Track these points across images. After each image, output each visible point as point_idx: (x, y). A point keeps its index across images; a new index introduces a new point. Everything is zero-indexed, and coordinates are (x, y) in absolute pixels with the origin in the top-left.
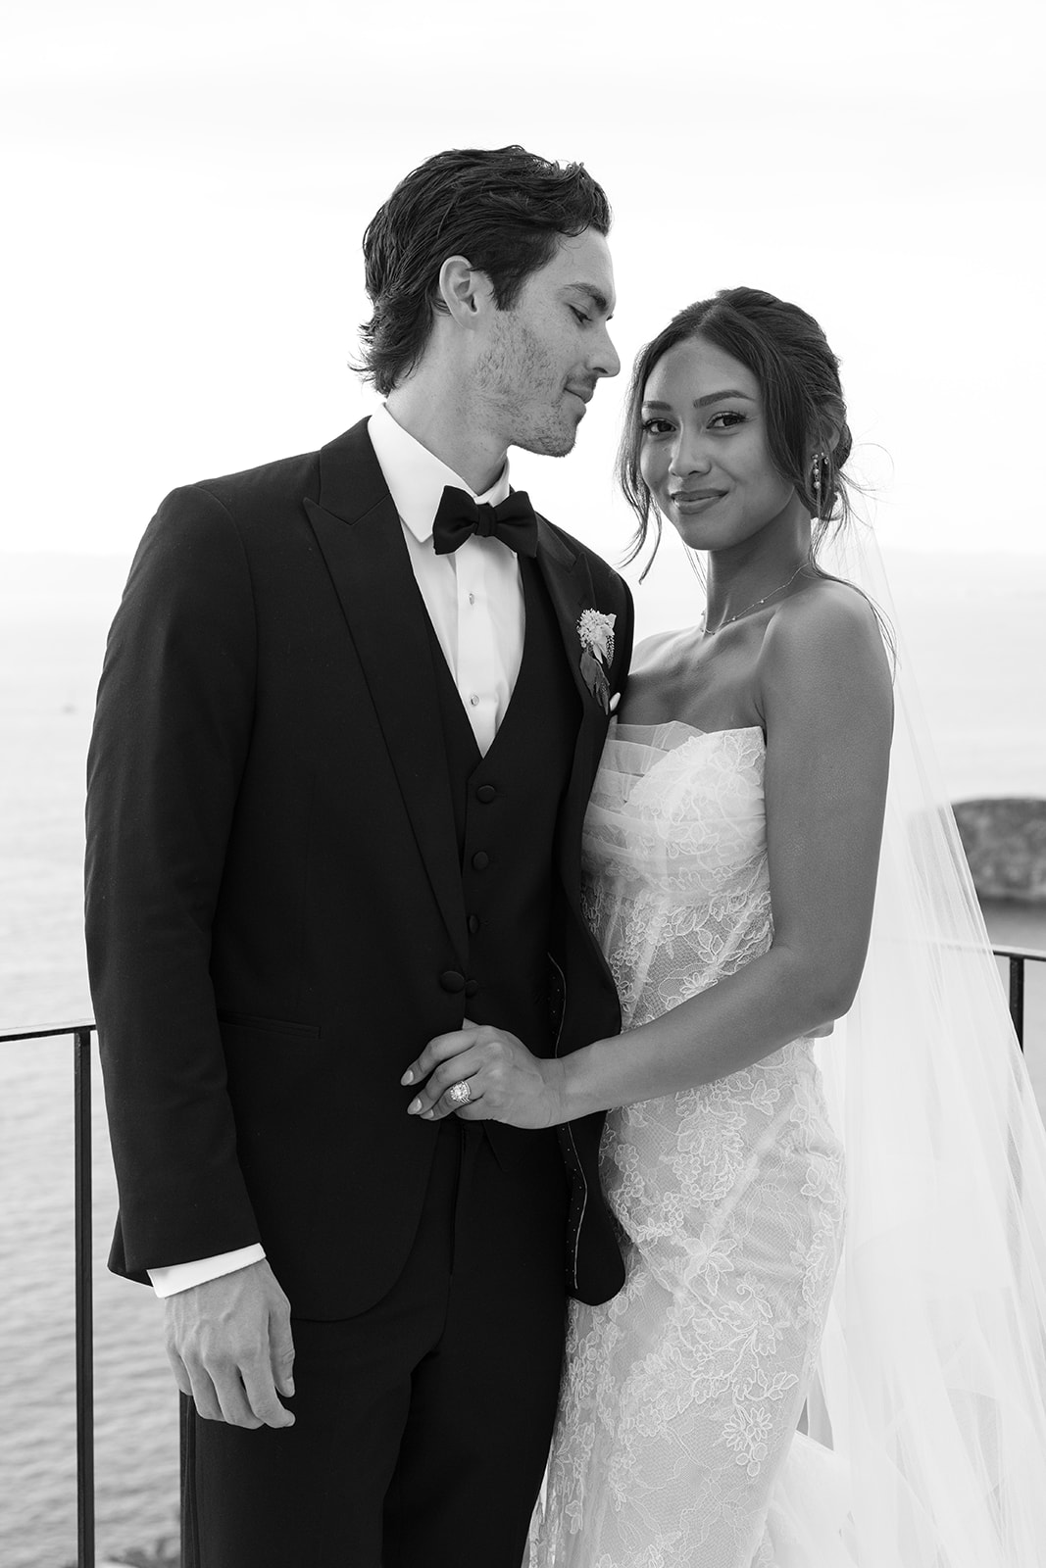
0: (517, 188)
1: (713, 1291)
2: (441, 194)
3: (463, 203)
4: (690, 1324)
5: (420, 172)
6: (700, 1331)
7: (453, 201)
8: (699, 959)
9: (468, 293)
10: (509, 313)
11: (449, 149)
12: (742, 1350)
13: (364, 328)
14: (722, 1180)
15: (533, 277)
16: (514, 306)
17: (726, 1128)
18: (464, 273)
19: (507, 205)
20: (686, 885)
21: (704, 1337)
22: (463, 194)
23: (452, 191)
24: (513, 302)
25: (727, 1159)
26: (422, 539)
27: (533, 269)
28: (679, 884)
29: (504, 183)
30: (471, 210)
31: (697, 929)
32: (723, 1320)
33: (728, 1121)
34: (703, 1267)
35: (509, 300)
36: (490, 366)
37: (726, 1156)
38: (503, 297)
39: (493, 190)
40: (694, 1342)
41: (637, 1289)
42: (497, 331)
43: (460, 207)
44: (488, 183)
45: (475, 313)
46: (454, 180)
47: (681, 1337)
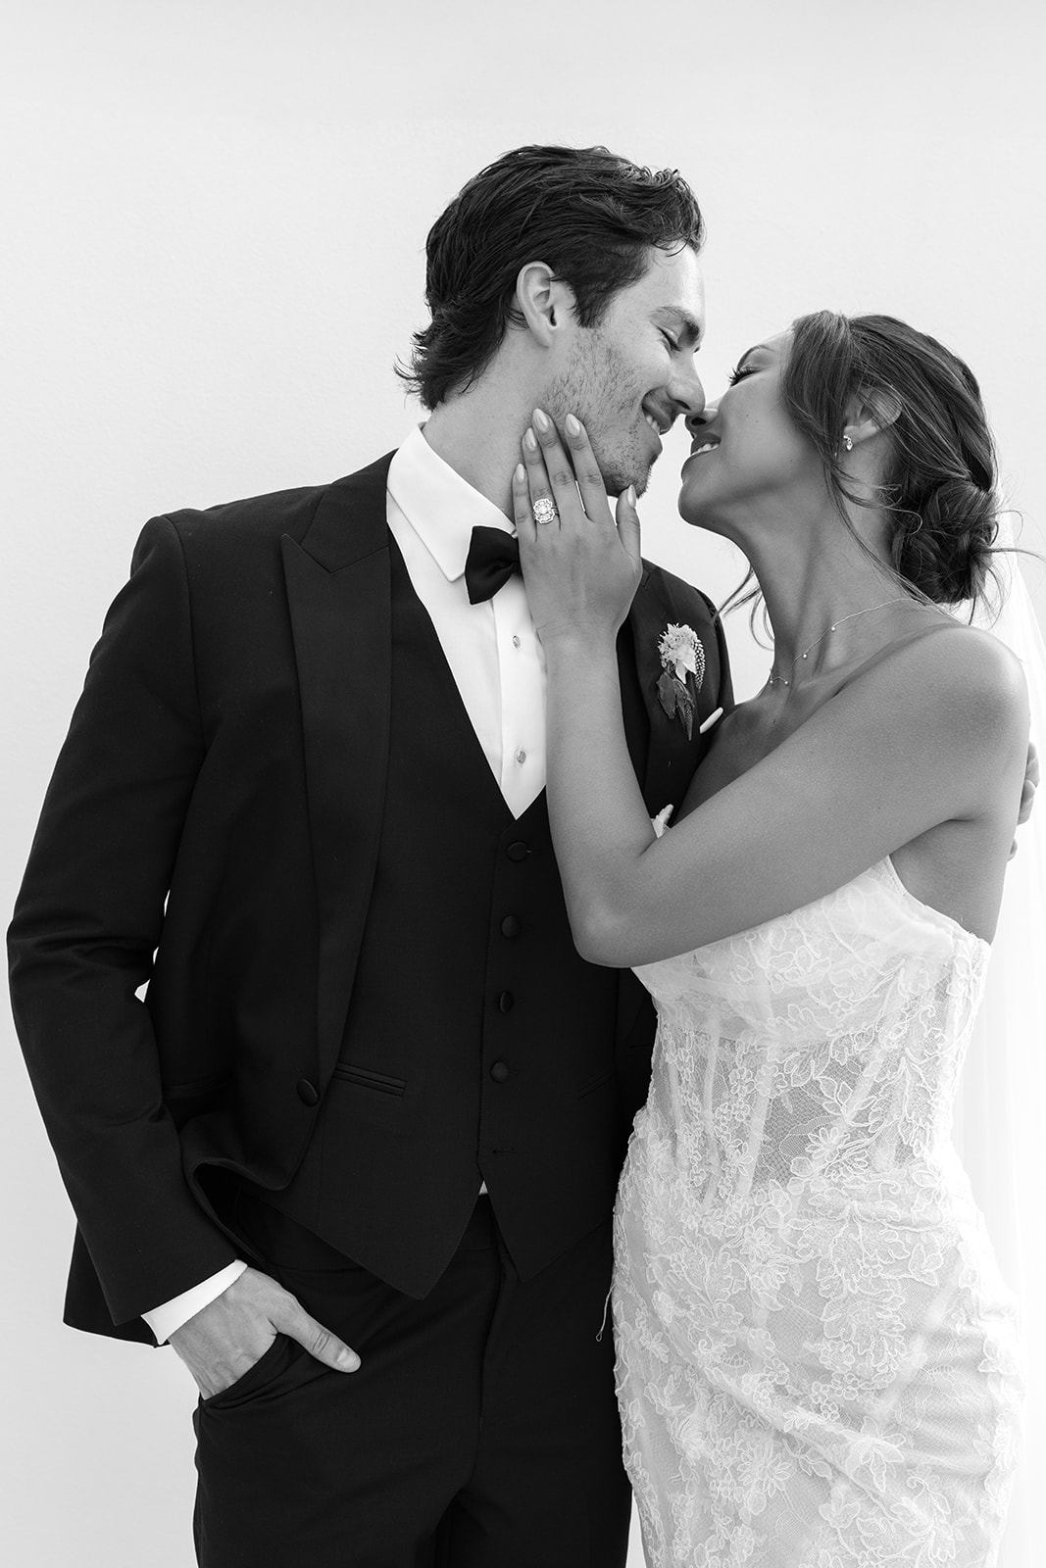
0: (609, 192)
1: (882, 1486)
2: (523, 194)
3: (549, 205)
4: (854, 1524)
5: (495, 169)
6: (866, 1534)
7: (537, 202)
8: (824, 1111)
9: (548, 304)
10: (592, 331)
11: (529, 144)
12: (919, 1557)
13: (417, 336)
14: (881, 1372)
15: (623, 293)
16: (599, 324)
17: (881, 1310)
18: (547, 280)
19: (598, 209)
20: (796, 1024)
21: (870, 1541)
22: (548, 194)
23: (538, 191)
24: (599, 318)
25: (886, 1345)
26: (453, 577)
27: (623, 285)
28: (790, 1025)
29: (595, 185)
30: (557, 214)
31: (818, 1078)
32: (896, 1521)
33: (884, 1301)
34: (866, 1457)
35: (594, 316)
36: (566, 392)
37: (885, 1341)
38: (587, 312)
39: (583, 192)
40: (860, 1547)
41: (778, 1482)
42: (576, 350)
43: (545, 209)
44: (578, 184)
45: (553, 328)
46: (539, 179)
47: (842, 1542)
